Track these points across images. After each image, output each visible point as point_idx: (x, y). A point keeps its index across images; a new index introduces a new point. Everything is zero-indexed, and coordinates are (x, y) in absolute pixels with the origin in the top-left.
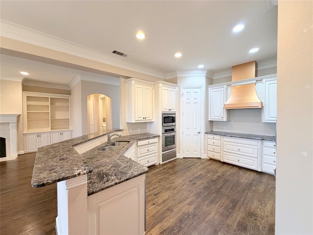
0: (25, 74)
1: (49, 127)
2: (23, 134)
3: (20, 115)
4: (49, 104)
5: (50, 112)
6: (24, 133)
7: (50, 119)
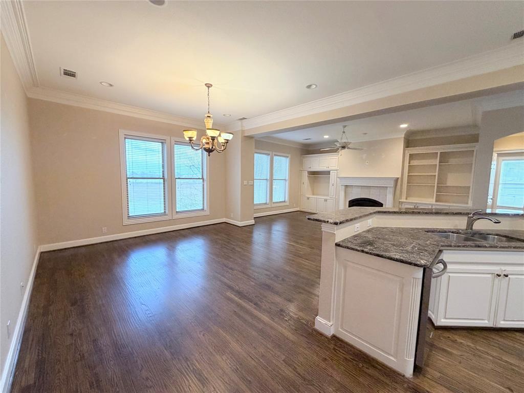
0: (404, 126)
1: (433, 198)
2: (399, 202)
3: (398, 178)
4: (437, 162)
5: (437, 174)
6: (400, 200)
7: (436, 185)
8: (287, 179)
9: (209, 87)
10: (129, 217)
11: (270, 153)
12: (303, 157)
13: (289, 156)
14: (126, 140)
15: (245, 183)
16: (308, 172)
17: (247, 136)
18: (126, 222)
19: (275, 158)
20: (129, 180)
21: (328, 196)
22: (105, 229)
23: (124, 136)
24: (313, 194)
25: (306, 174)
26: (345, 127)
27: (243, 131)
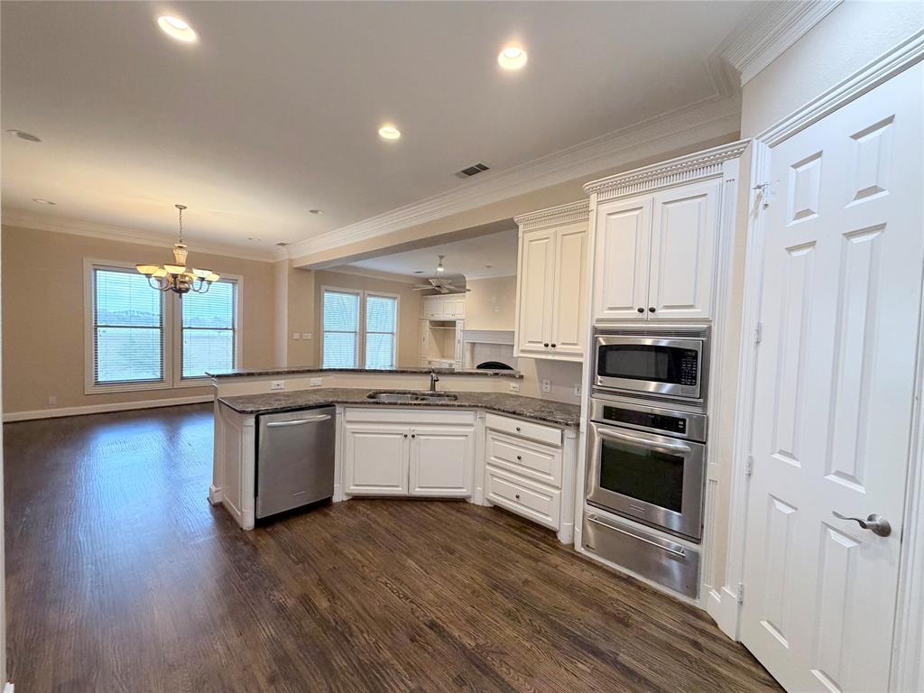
8: (395, 331)
9: (181, 209)
10: (97, 383)
11: (361, 291)
12: (426, 299)
13: (399, 296)
14: (98, 272)
15: (296, 336)
16: (431, 322)
17: (297, 268)
18: (90, 389)
19: (370, 300)
20: (99, 329)
21: (453, 358)
22: (52, 399)
23: (92, 267)
24: (443, 357)
25: (427, 325)
26: (442, 257)
27: (291, 261)
